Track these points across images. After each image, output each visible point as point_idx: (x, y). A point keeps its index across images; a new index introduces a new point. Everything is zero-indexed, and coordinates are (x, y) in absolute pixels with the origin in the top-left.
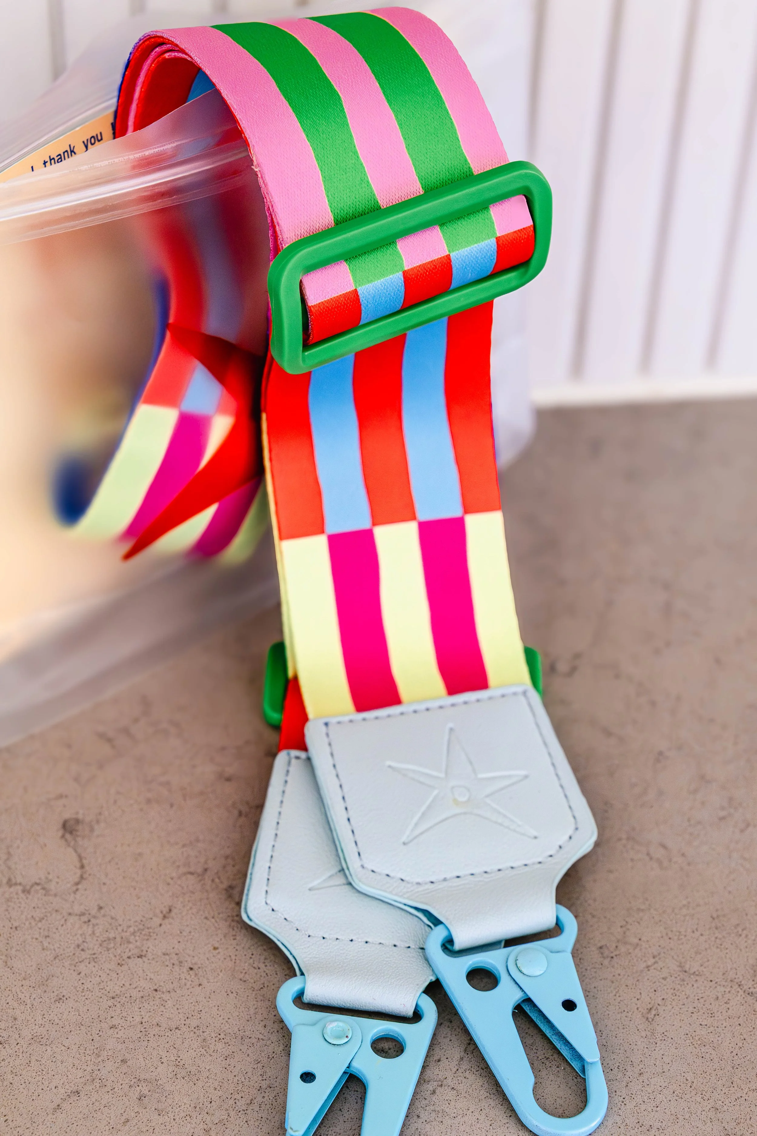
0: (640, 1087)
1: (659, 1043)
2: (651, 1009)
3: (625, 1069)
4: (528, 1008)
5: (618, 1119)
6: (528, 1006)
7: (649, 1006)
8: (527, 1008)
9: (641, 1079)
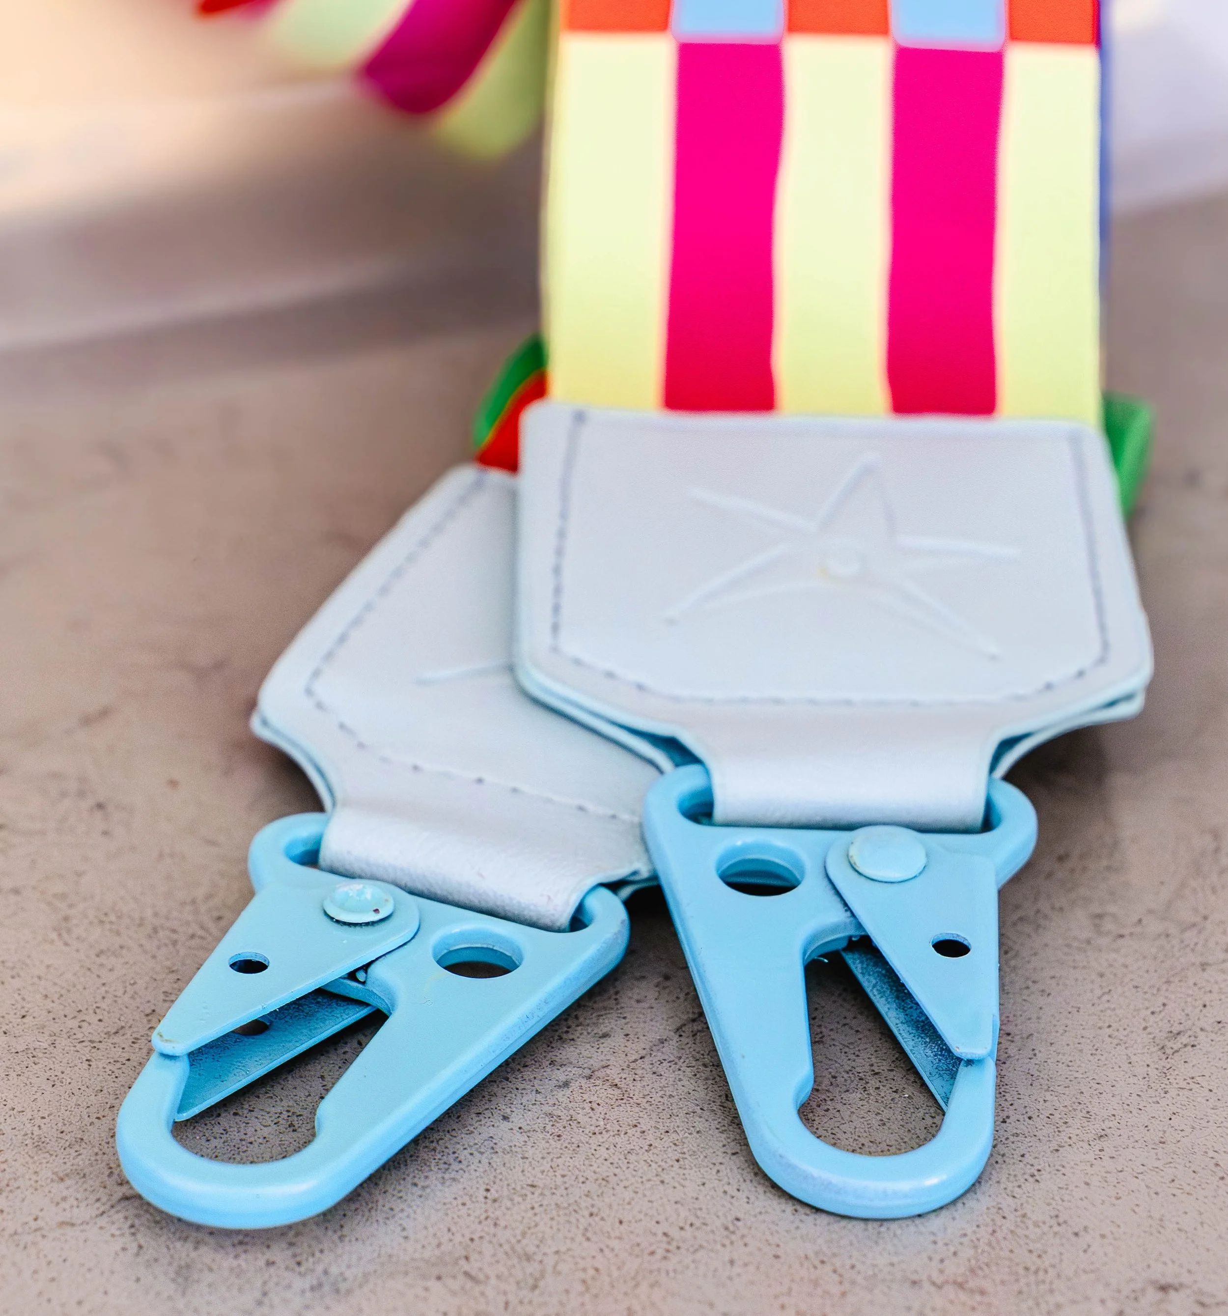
0: (1090, 1157)
1: (1173, 1092)
2: (1178, 1034)
3: (1066, 1123)
4: (859, 966)
5: (1007, 1203)
6: (862, 962)
7: (1176, 1028)
8: (856, 964)
9: (1098, 1145)
